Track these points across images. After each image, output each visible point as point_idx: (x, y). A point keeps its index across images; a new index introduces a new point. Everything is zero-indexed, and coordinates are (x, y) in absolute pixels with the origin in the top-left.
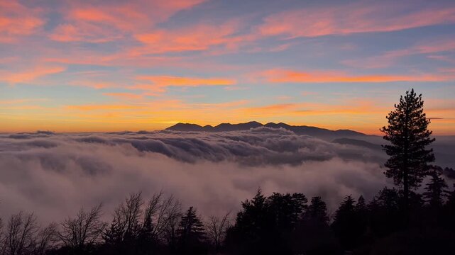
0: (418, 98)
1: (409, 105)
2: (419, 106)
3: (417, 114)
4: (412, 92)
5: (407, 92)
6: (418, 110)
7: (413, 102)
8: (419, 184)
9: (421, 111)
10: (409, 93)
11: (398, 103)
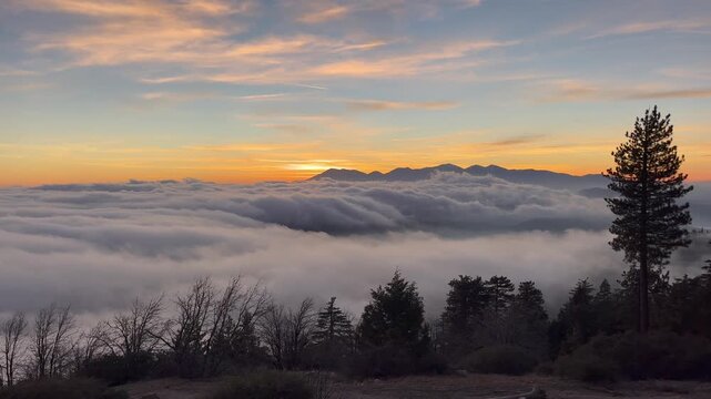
0: (663, 122)
1: (648, 132)
2: (666, 134)
3: (664, 147)
4: (654, 112)
5: (647, 112)
6: (665, 140)
7: (656, 127)
8: (664, 260)
9: (669, 143)
10: (650, 113)
11: (632, 129)
